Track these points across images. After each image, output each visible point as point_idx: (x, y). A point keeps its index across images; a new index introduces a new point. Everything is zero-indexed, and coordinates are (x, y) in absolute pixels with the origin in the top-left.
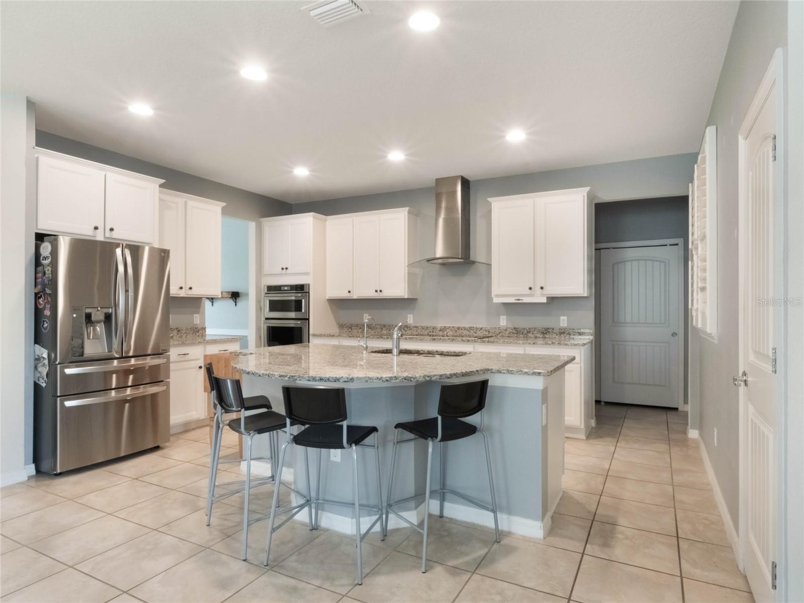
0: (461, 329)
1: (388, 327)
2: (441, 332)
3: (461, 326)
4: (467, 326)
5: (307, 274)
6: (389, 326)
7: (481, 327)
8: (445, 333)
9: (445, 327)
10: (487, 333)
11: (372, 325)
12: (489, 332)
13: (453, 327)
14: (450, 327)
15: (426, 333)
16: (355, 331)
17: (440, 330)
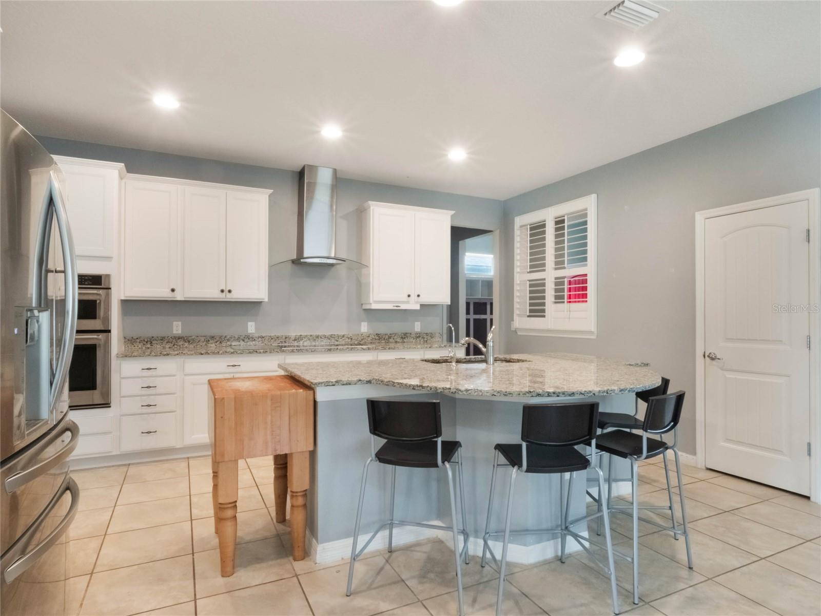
0: (321, 338)
1: (218, 339)
2: (296, 342)
3: (320, 334)
4: (328, 334)
5: (109, 258)
6: (221, 337)
7: (343, 334)
8: (301, 342)
9: (301, 335)
10: (350, 340)
11: (191, 337)
12: (352, 339)
13: (311, 335)
14: (307, 336)
15: (275, 344)
16: (158, 346)
17: (295, 340)
